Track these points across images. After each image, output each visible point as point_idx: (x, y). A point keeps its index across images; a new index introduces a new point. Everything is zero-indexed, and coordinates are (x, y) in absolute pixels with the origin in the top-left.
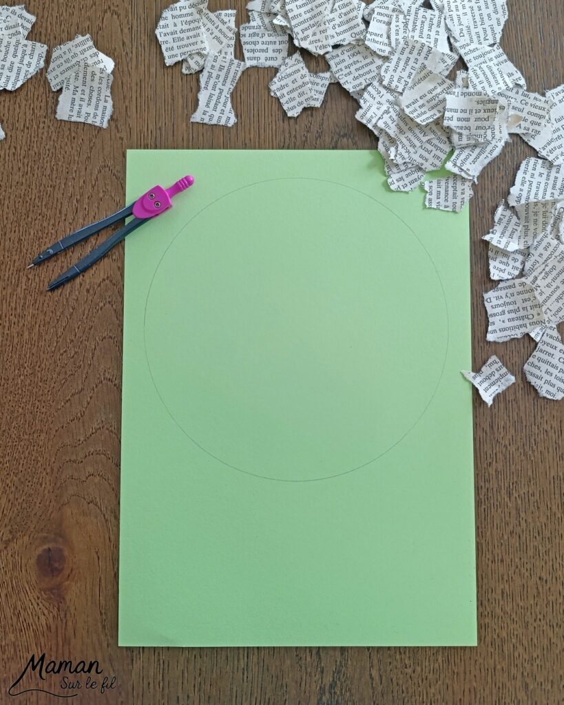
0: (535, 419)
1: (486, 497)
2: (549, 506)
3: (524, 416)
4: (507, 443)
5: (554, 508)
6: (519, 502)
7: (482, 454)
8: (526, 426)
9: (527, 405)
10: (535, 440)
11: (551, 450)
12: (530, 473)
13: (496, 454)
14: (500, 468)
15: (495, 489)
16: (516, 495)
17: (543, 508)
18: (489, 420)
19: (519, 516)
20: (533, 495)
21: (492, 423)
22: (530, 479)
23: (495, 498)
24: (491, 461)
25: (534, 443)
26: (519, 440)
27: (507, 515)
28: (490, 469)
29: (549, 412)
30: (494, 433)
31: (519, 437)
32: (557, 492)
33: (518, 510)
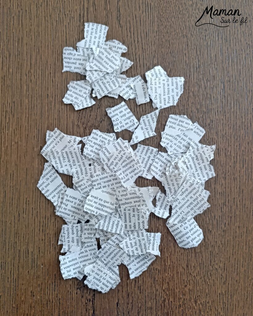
0: (211, 263)
1: (183, 303)
2: (217, 309)
3: (205, 261)
4: (195, 275)
5: (219, 310)
6: (201, 306)
7: (182, 281)
8: (206, 266)
9: (207, 255)
10: (210, 274)
11: (219, 279)
12: (207, 291)
13: (189, 281)
14: (191, 288)
15: (188, 299)
16: (199, 302)
17: (213, 309)
18: (186, 262)
19: (201, 314)
20: (208, 303)
21: (188, 264)
22: (207, 294)
23: (188, 304)
24: (186, 284)
25: (210, 275)
26: (202, 273)
27: (194, 313)
28: (186, 289)
29: (218, 259)
30: (188, 270)
31: (202, 272)
32: (221, 301)
33: (200, 311)
